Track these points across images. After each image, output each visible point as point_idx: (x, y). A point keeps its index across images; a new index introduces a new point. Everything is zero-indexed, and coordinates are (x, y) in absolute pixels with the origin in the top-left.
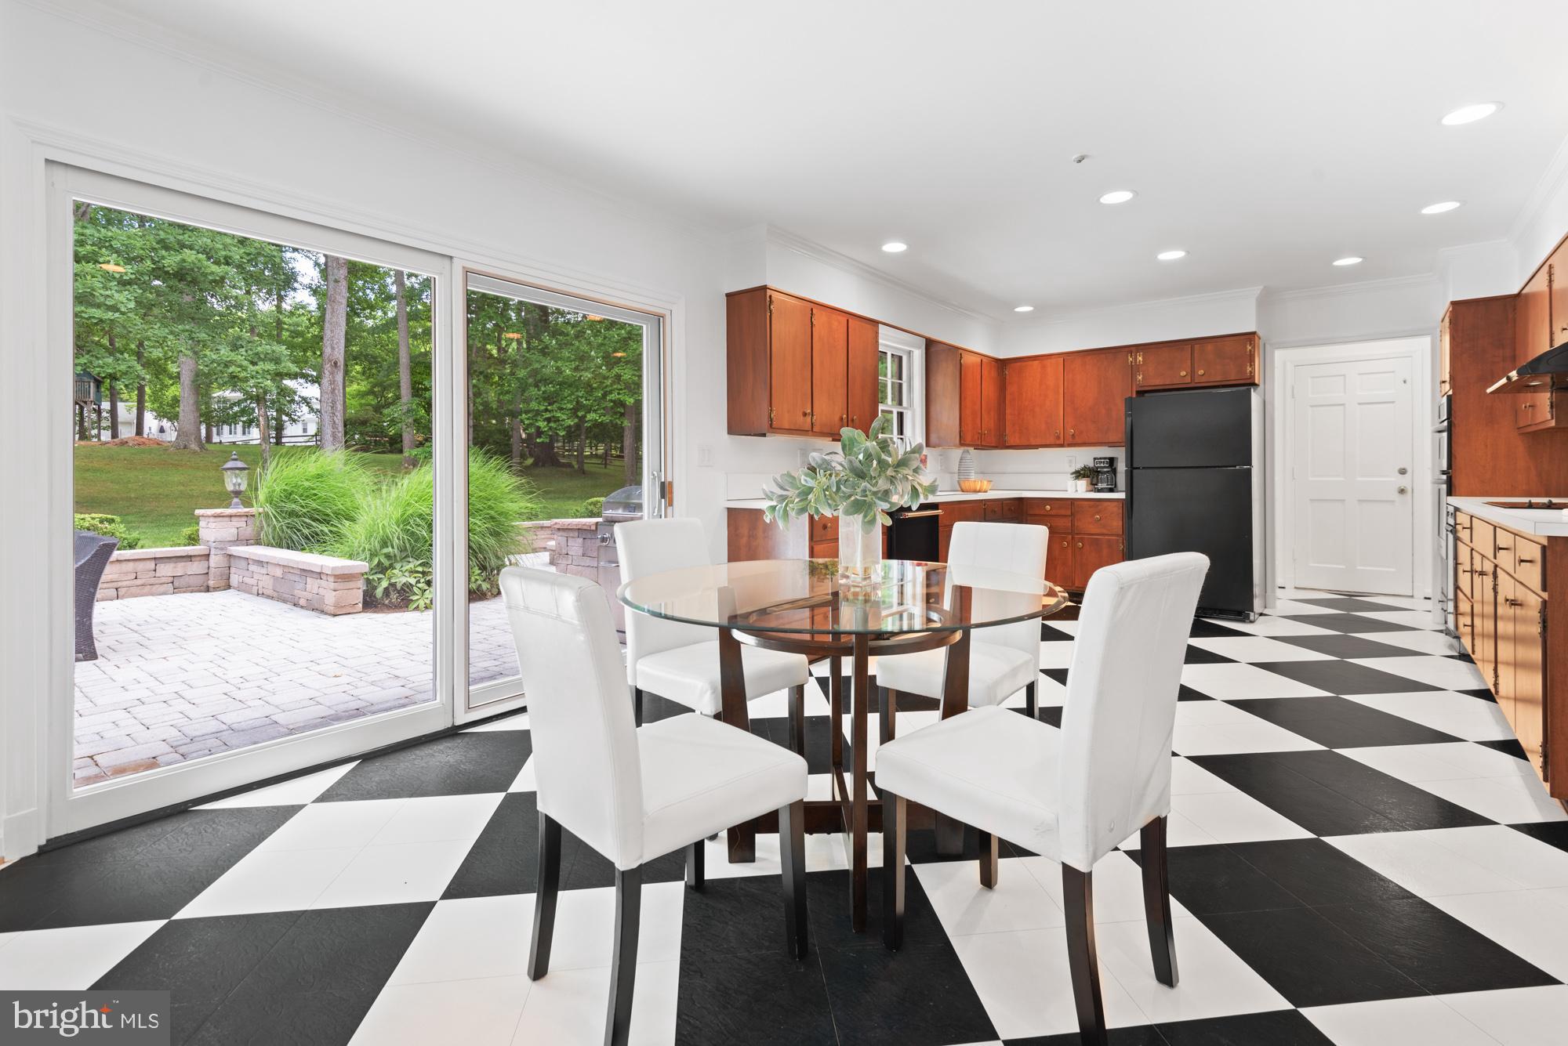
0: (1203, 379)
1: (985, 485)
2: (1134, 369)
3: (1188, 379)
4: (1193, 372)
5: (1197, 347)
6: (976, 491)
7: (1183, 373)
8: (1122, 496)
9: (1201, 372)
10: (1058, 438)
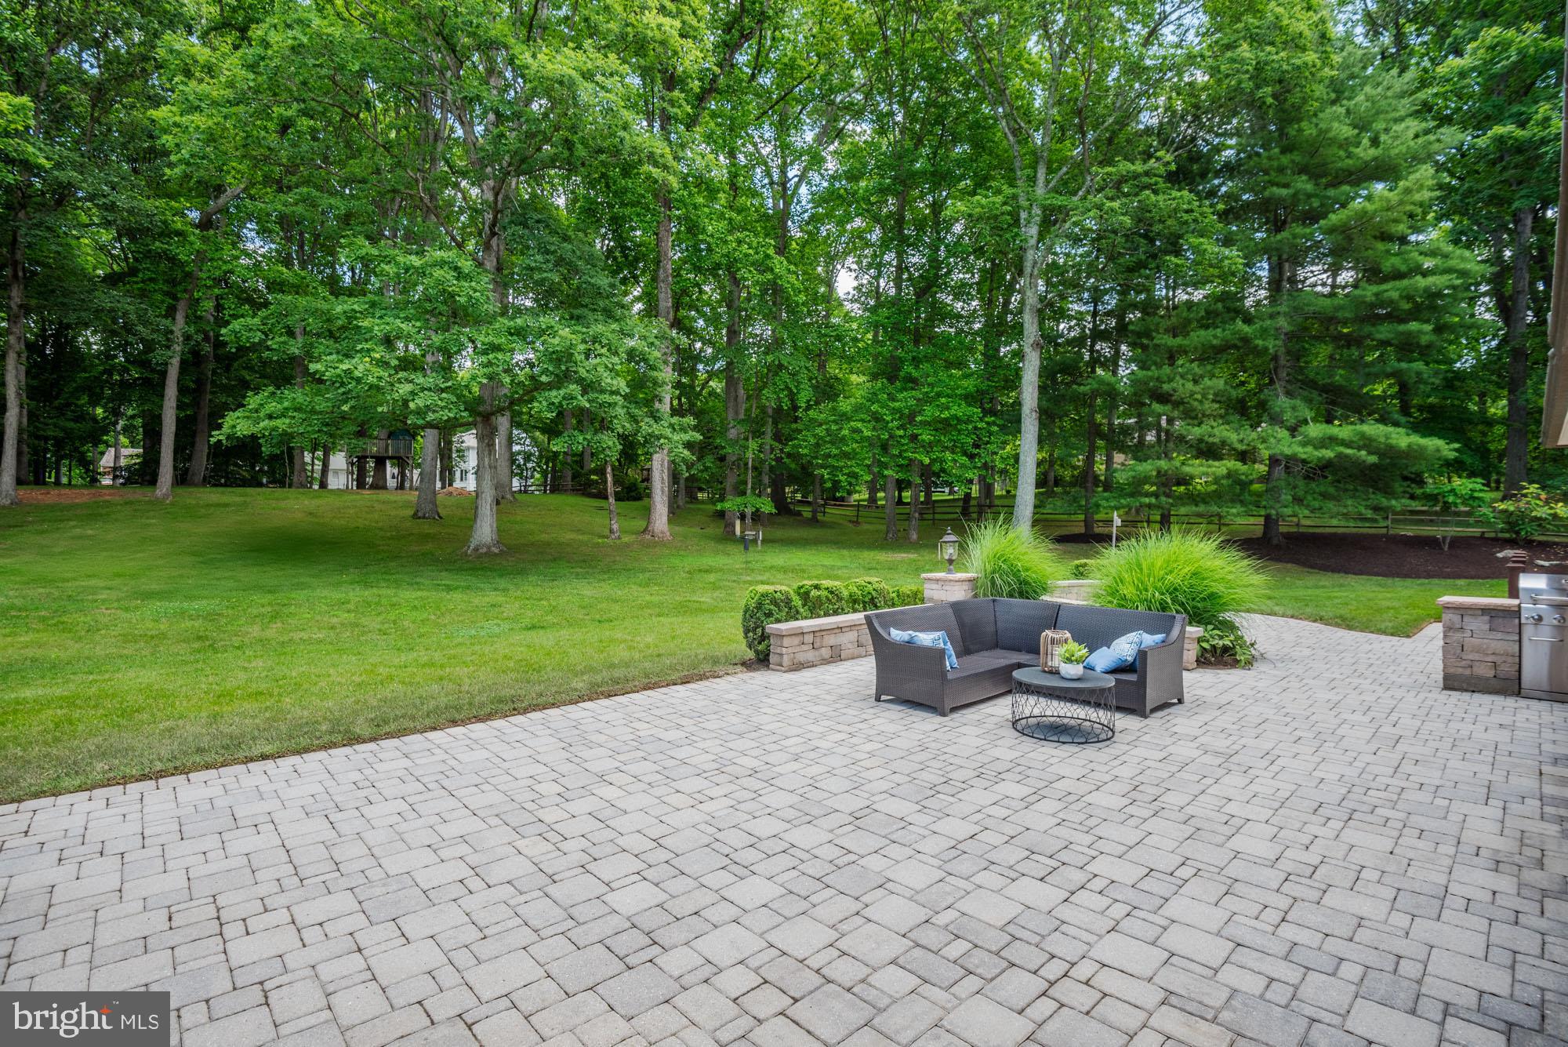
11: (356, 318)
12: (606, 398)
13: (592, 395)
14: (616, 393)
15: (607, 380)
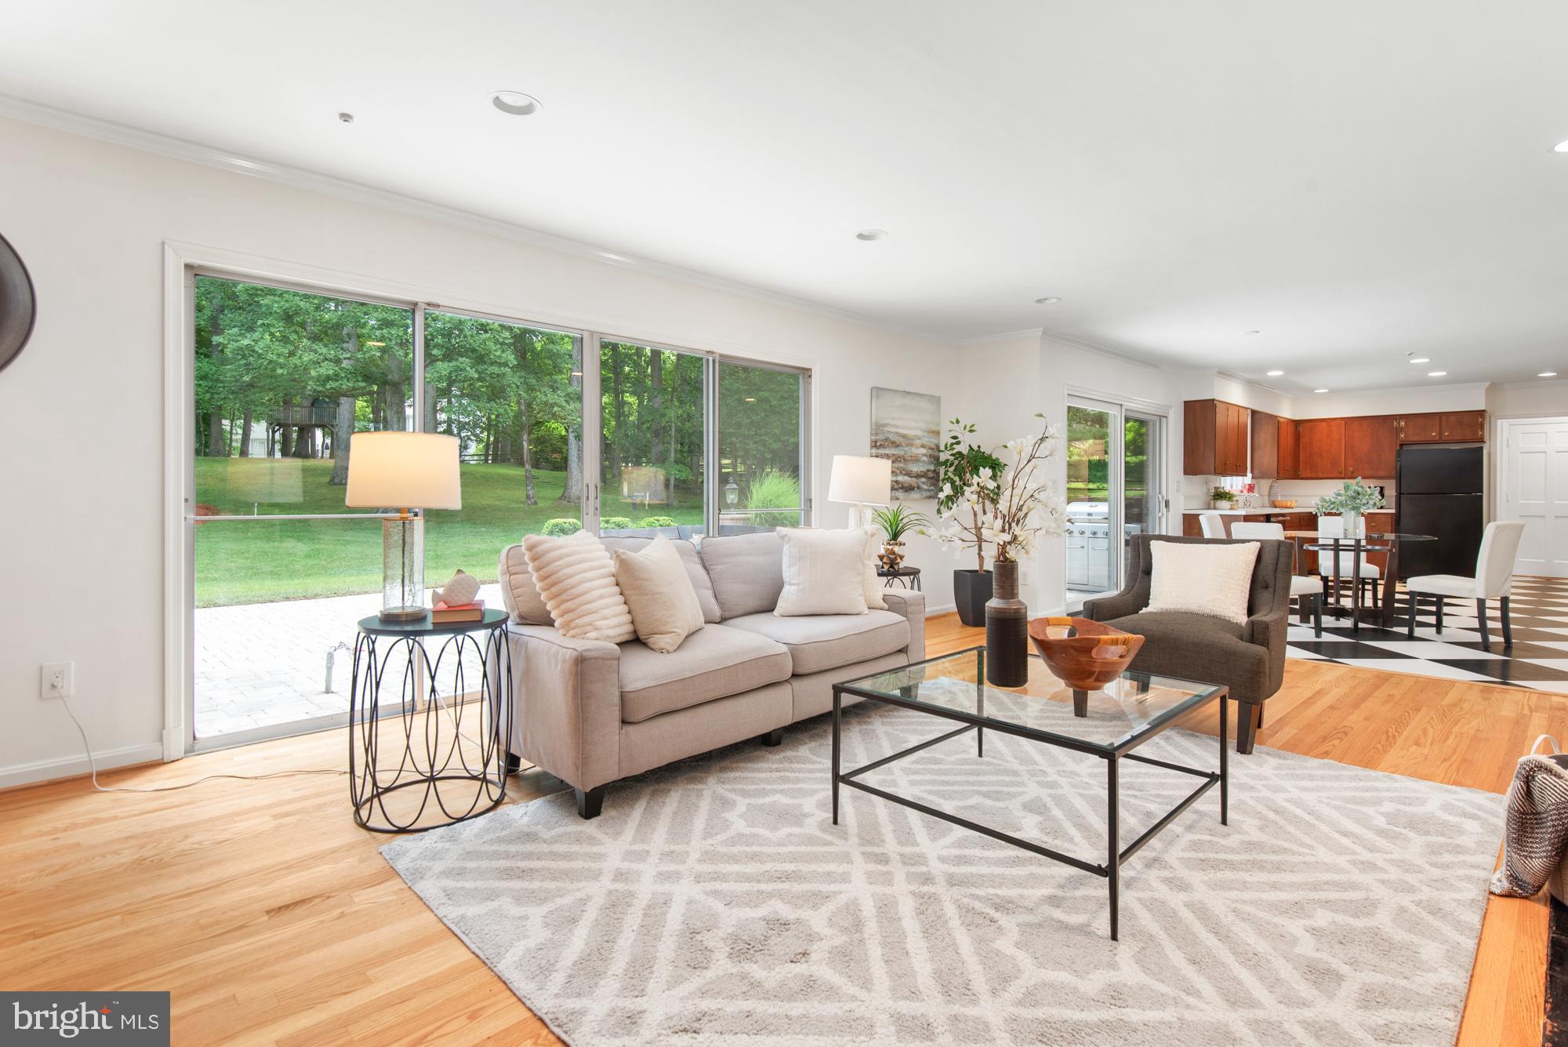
0: (1448, 438)
1: (1294, 505)
2: (1399, 430)
3: (1437, 438)
4: (1441, 434)
5: (1444, 418)
6: (1286, 507)
7: (1434, 434)
8: (1393, 511)
9: (1446, 434)
10: (1341, 473)
11: (257, 295)
12: (495, 369)
13: (481, 367)
14: (506, 364)
15: (497, 352)
